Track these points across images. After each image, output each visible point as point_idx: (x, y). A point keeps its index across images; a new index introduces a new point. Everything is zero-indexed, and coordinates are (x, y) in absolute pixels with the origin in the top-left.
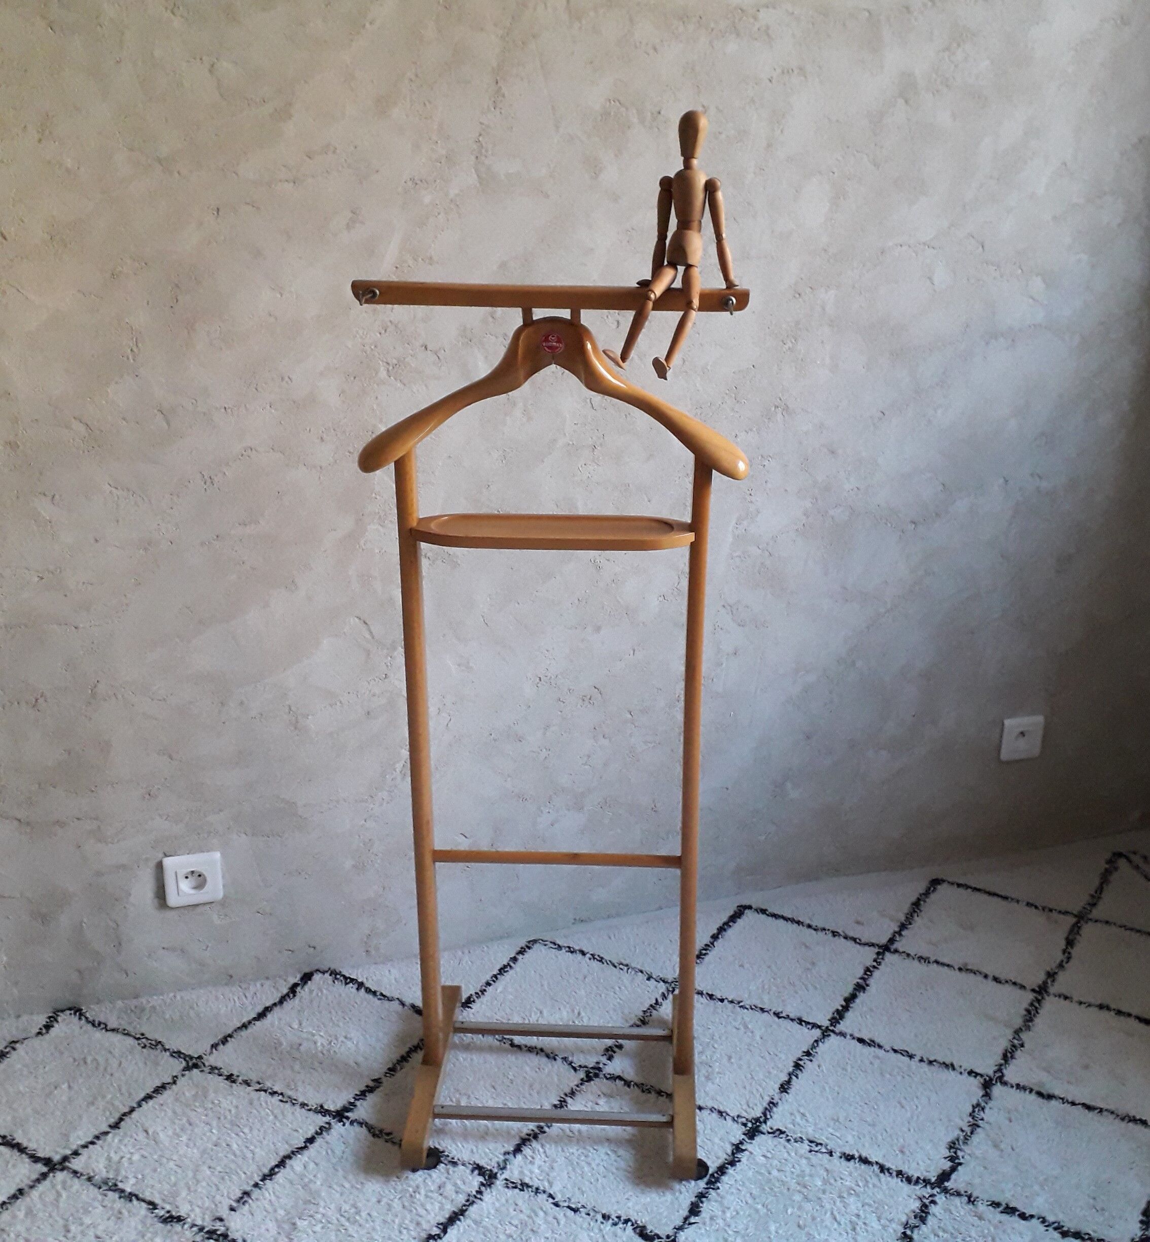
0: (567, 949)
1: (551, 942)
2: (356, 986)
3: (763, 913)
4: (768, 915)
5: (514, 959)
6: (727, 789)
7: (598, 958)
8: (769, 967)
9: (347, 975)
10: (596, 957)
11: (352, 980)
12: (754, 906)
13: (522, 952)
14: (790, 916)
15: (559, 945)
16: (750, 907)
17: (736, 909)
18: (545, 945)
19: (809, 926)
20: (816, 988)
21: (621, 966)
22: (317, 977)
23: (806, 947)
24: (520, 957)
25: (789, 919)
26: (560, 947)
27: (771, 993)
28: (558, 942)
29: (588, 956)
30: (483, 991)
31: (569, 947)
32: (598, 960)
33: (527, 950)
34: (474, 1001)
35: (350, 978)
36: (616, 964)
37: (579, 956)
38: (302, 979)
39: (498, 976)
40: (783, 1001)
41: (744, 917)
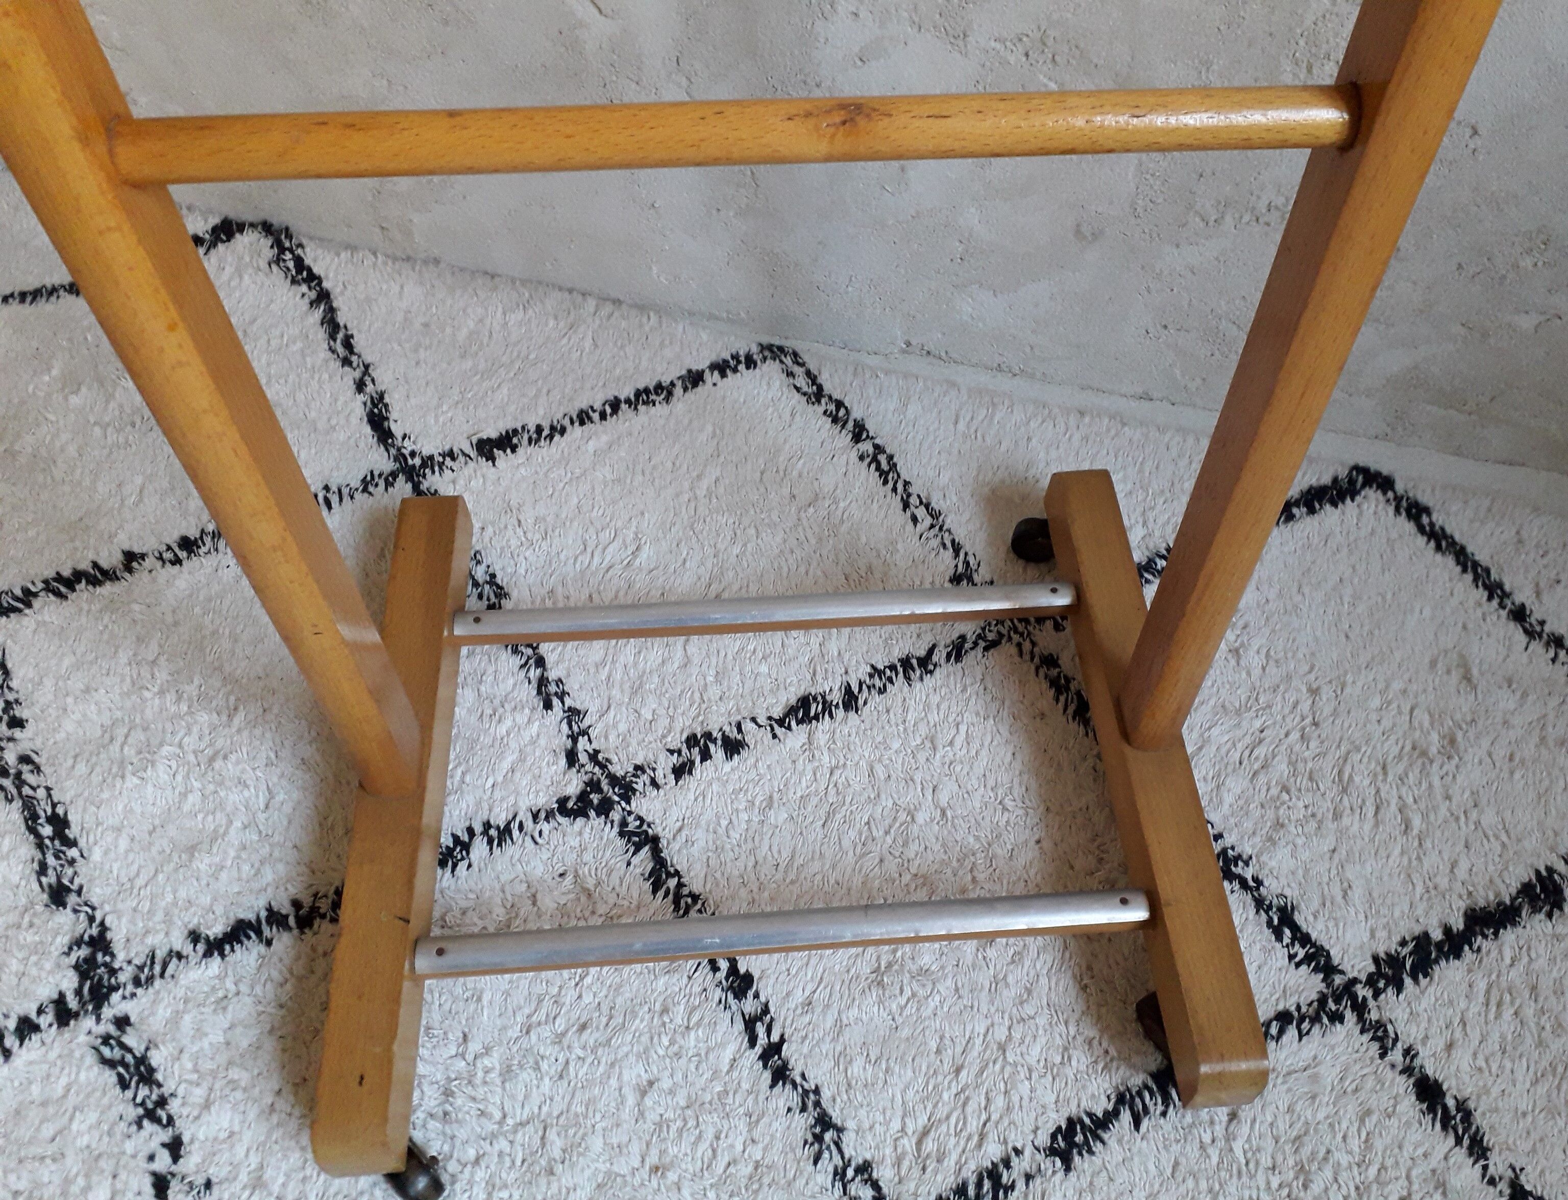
0: (832, 407)
1: (808, 373)
2: (313, 295)
3: (1409, 516)
4: (1421, 529)
5: (694, 379)
6: (1475, 132)
7: (885, 466)
8: (1314, 692)
9: (308, 261)
10: (882, 458)
11: (312, 279)
12: (1400, 487)
13: (722, 368)
14: (1482, 557)
15: (820, 388)
16: (1384, 483)
17: (1343, 473)
18: (790, 374)
19: (1519, 615)
20: (1407, 827)
21: (921, 512)
22: (244, 241)
23: (1467, 677)
24: (712, 378)
25: (1476, 564)
26: (818, 395)
27: (1262, 779)
28: (823, 379)
29: (866, 447)
30: (557, 430)
31: (839, 404)
32: (878, 468)
33: (742, 367)
34: (514, 449)
35: (309, 270)
36: (914, 500)
37: (845, 438)
38: (215, 230)
39: (624, 406)
40: (1279, 825)
41: (1349, 506)
